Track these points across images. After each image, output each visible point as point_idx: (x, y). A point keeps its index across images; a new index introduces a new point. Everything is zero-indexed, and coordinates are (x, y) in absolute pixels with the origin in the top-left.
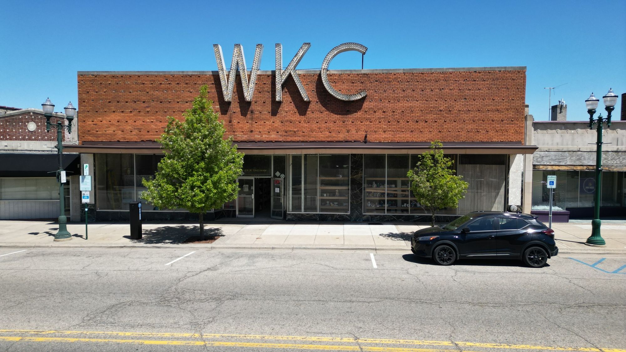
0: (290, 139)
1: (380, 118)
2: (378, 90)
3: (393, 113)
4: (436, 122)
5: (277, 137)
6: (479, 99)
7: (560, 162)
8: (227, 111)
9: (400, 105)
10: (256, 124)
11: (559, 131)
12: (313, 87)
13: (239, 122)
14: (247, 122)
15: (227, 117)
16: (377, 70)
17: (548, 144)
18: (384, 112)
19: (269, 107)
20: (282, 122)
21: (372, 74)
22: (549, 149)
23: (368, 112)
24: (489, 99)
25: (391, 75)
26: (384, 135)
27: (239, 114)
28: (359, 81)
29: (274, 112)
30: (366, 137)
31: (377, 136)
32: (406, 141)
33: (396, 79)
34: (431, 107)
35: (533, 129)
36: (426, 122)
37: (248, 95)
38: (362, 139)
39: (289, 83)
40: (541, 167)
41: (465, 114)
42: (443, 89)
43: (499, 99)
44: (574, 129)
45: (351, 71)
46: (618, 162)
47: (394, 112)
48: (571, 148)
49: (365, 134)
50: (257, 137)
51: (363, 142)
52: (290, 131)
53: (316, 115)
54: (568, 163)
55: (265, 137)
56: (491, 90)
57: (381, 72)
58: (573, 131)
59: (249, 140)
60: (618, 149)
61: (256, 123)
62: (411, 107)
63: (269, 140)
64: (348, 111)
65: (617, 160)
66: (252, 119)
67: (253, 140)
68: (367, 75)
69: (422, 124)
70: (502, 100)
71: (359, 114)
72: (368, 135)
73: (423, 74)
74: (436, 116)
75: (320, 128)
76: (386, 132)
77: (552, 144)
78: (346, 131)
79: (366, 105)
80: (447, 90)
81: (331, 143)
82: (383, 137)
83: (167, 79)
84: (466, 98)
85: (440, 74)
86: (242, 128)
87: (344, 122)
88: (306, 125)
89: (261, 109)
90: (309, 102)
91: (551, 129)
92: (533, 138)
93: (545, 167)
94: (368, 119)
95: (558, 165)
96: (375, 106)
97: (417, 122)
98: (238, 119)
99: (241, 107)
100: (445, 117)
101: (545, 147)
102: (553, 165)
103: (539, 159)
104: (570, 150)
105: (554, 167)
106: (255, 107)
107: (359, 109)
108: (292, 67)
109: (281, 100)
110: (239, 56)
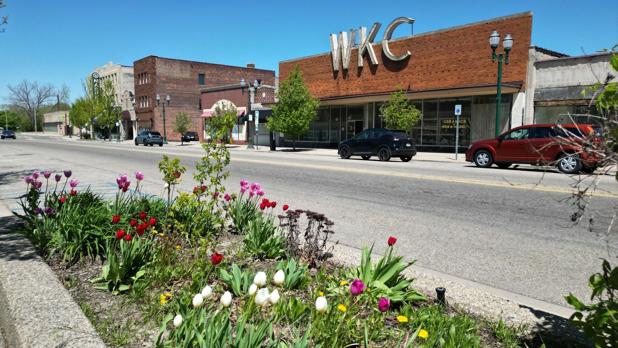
0: (367, 92)
1: (419, 71)
3: (427, 67)
4: (456, 70)
5: (360, 91)
6: (489, 47)
7: (559, 97)
8: (337, 77)
9: (432, 59)
10: (350, 84)
11: (560, 67)
12: (380, 54)
13: (342, 83)
14: (346, 83)
15: (336, 81)
16: (418, 34)
17: (549, 81)
18: (421, 66)
19: (356, 72)
20: (363, 81)
21: (414, 38)
22: (550, 86)
23: (411, 68)
25: (427, 37)
26: (421, 85)
27: (342, 78)
28: (406, 45)
29: (359, 75)
30: (409, 87)
31: (417, 85)
33: (430, 39)
34: (453, 59)
35: (535, 68)
36: (449, 71)
37: (345, 65)
38: (407, 89)
39: (366, 54)
40: (541, 103)
41: (477, 61)
42: (462, 42)
44: (575, 64)
45: (402, 38)
47: (427, 65)
48: (571, 83)
49: (409, 84)
52: (367, 86)
53: (382, 73)
54: (567, 99)
55: (354, 92)
57: (420, 36)
58: (574, 67)
59: (346, 95)
62: (439, 60)
63: (356, 94)
64: (399, 68)
66: (348, 80)
67: (348, 95)
69: (446, 73)
71: (406, 70)
72: (411, 85)
73: (448, 32)
74: (456, 65)
75: (383, 83)
76: (422, 82)
77: (553, 81)
78: (398, 83)
79: (411, 62)
83: (311, 61)
84: (478, 47)
85: (460, 30)
86: (343, 87)
87: (397, 77)
88: (375, 81)
89: (352, 73)
90: (378, 65)
91: (553, 67)
92: (535, 77)
93: (545, 103)
94: (411, 73)
95: (557, 101)
96: (416, 63)
97: (443, 72)
98: (341, 81)
99: (343, 73)
100: (462, 66)
101: (546, 85)
102: (552, 101)
103: (540, 96)
104: (570, 85)
105: (554, 103)
106: (350, 72)
107: (406, 66)
108: (367, 41)
109: (362, 65)
110: (342, 40)
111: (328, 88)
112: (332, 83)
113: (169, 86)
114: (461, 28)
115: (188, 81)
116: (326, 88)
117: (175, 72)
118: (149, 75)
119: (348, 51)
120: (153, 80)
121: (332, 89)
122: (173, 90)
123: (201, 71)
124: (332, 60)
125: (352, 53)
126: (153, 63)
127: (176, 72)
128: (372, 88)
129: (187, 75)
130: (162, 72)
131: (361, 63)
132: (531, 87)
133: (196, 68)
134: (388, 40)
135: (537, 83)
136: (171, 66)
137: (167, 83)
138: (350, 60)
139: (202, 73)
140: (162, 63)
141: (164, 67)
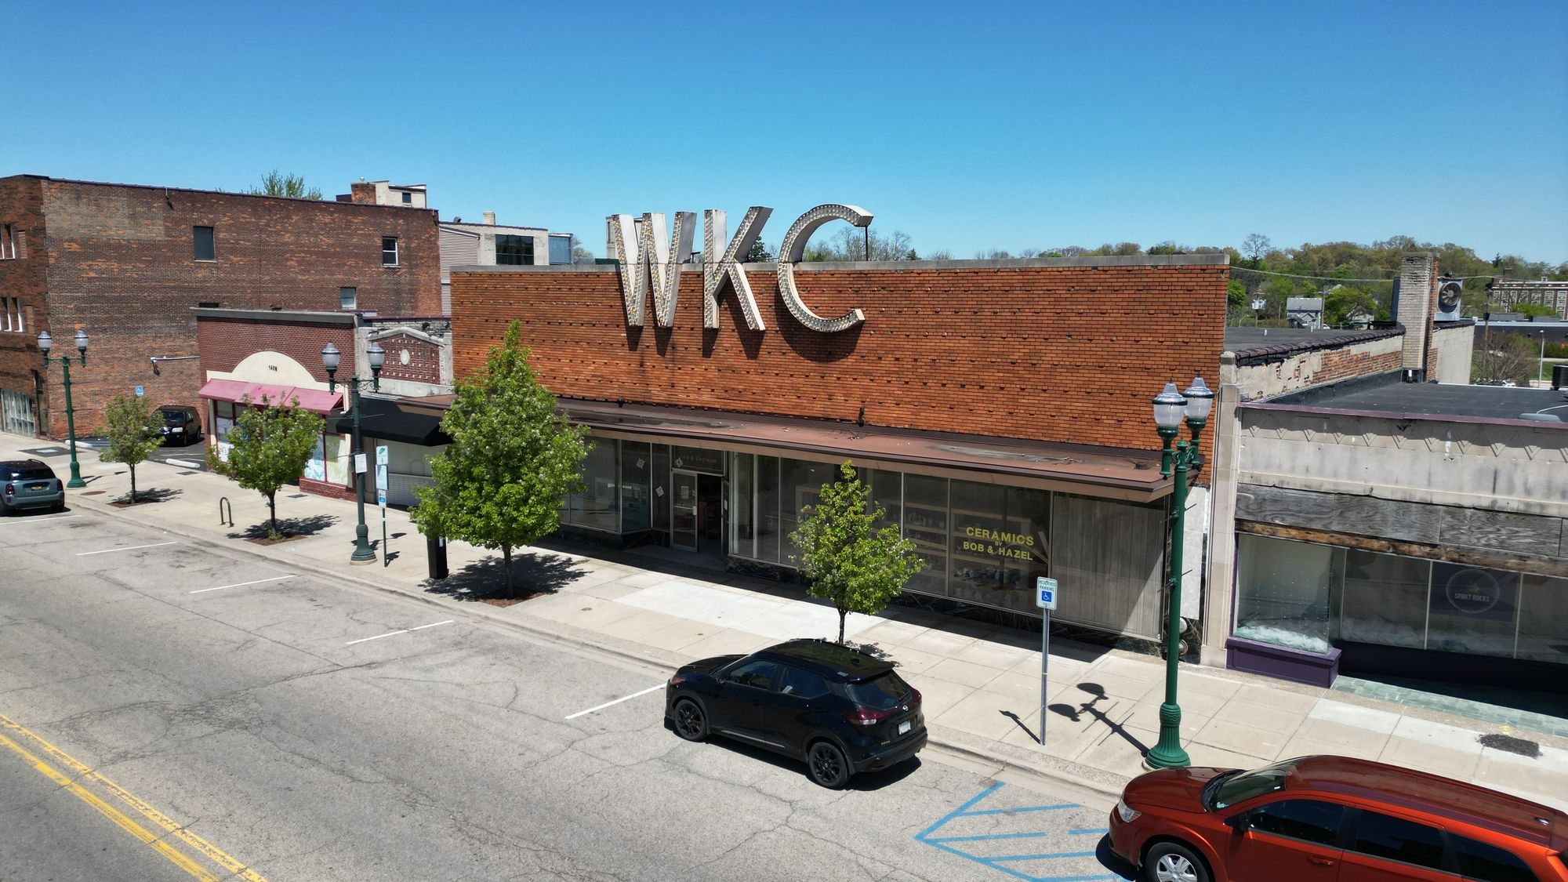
0: (733, 405)
1: (889, 373)
2: (888, 309)
3: (914, 363)
4: (1002, 388)
5: (712, 400)
6: (1102, 338)
7: (1311, 520)
8: (637, 344)
9: (930, 344)
10: (680, 371)
11: (1312, 433)
12: (770, 301)
13: (654, 367)
14: (667, 367)
15: (635, 356)
17: (1280, 467)
18: (897, 359)
19: (698, 340)
20: (719, 370)
22: (1282, 482)
23: (866, 358)
24: (1126, 338)
25: (913, 275)
26: (896, 413)
27: (654, 350)
28: (851, 288)
29: (707, 351)
30: (862, 413)
31: (883, 412)
32: (939, 429)
33: (922, 284)
34: (993, 353)
35: (1237, 424)
36: (982, 387)
37: (665, 316)
38: (854, 417)
39: (727, 293)
40: (1258, 527)
41: (1067, 374)
42: (1019, 309)
43: (1150, 339)
44: (1358, 433)
46: (1494, 542)
48: (1345, 484)
49: (860, 406)
50: (682, 397)
51: (857, 423)
52: (733, 389)
53: (776, 358)
54: (1334, 528)
55: (693, 399)
56: (1131, 315)
58: (1353, 439)
59: (669, 403)
60: (1495, 502)
61: (680, 369)
62: (950, 351)
63: (699, 405)
64: (830, 353)
65: (1491, 536)
66: (673, 360)
67: (674, 403)
68: (867, 274)
69: (972, 393)
70: (1157, 343)
71: (850, 361)
72: (866, 410)
73: (977, 273)
74: (1001, 375)
75: (780, 387)
76: (901, 406)
77: (1293, 470)
78: (826, 397)
79: (864, 341)
80: (1027, 315)
81: (800, 421)
82: (895, 415)
83: (555, 281)
84: (1071, 333)
85: (1014, 274)
86: (659, 378)
87: (823, 377)
88: (757, 378)
89: (687, 342)
90: (763, 332)
91: (1291, 428)
92: (1238, 448)
93: (1268, 528)
94: (866, 374)
95: (1304, 529)
96: (881, 346)
97: (963, 386)
98: (652, 359)
99: (657, 336)
100: (1022, 379)
101: (1272, 476)
102: (1290, 527)
103: (1254, 507)
104: (1343, 489)
105: (1294, 532)
106: (678, 338)
107: (851, 351)
108: (731, 258)
109: (715, 325)
110: (650, 237)
111: (612, 373)
112: (623, 358)
113: (92, 270)
114: (1017, 267)
115: (159, 249)
116: (605, 371)
117: (110, 222)
118: (22, 235)
119: (672, 274)
120: (36, 251)
121: (624, 378)
122: (109, 280)
123: (200, 219)
124: (621, 290)
125: (683, 282)
126: (32, 199)
127: (117, 226)
128: (750, 397)
129: (154, 230)
130: (65, 225)
131: (713, 318)
132: (1227, 476)
133: (183, 210)
134: (795, 263)
135: (1243, 466)
136: (98, 206)
137: (86, 259)
138: (678, 302)
139: (206, 222)
140: (66, 197)
141: (71, 209)
